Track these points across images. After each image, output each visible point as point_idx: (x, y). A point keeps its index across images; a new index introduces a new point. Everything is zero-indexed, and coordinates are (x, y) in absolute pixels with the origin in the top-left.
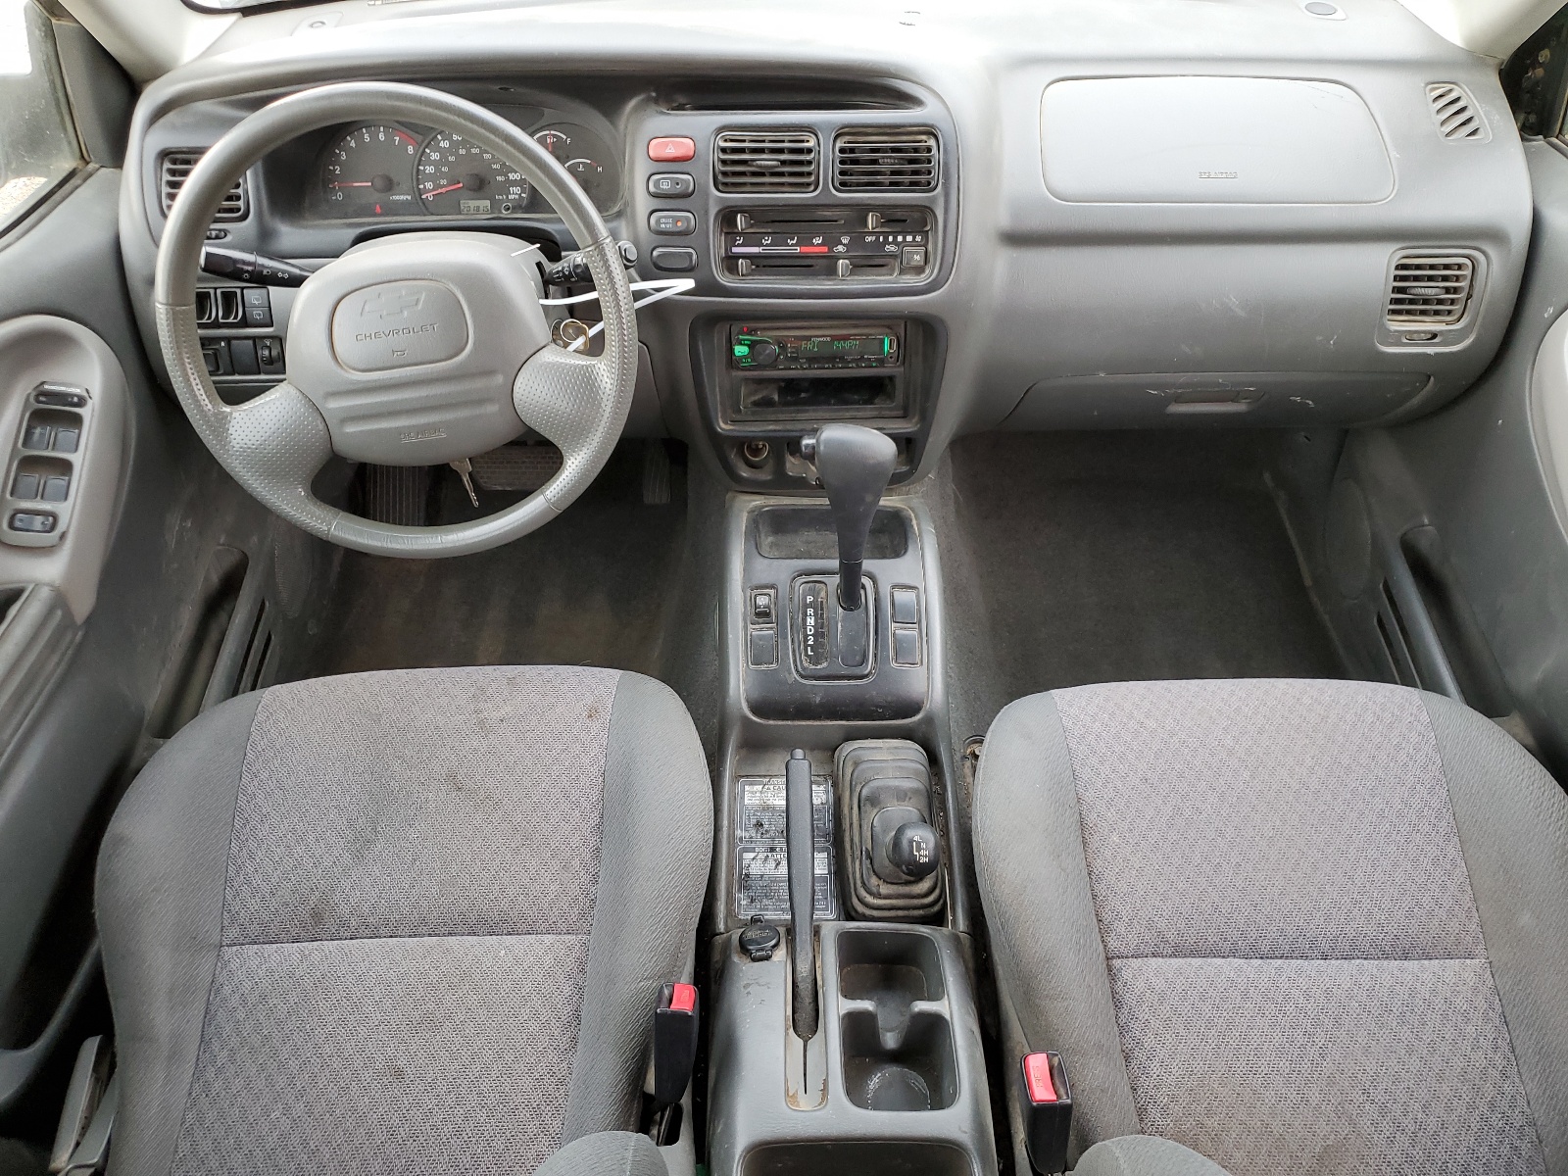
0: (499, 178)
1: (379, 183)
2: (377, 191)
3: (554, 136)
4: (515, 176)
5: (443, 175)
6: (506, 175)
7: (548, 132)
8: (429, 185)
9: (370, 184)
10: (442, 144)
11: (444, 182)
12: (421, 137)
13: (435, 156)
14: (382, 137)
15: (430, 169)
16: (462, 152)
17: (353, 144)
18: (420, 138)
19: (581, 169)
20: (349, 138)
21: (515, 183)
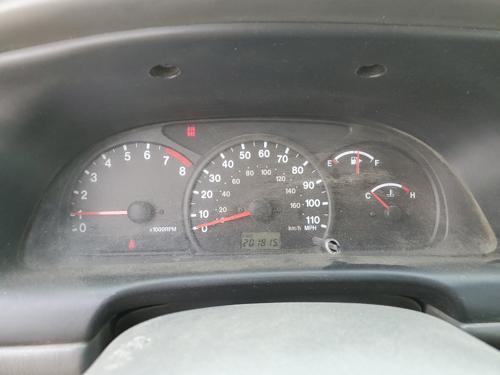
0: (293, 205)
1: (137, 211)
2: (135, 221)
3: (361, 157)
4: (314, 203)
5: (223, 202)
6: (303, 202)
7: (352, 152)
8: (204, 214)
9: (125, 213)
10: (225, 164)
11: (223, 210)
12: (198, 157)
13: (216, 178)
14: (147, 155)
15: (207, 194)
16: (249, 173)
17: (108, 164)
18: (195, 157)
19: (391, 194)
20: (104, 157)
21: (313, 211)
